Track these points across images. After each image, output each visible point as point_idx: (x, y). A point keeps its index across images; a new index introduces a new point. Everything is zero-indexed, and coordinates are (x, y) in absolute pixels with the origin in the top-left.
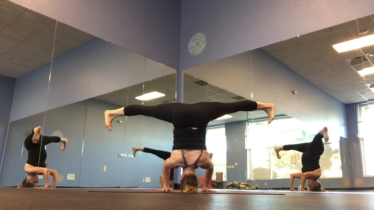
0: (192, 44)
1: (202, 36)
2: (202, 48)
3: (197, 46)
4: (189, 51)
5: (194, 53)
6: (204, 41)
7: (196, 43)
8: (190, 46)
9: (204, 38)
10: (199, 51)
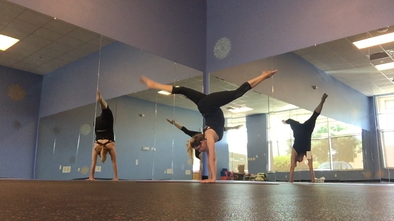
0: (217, 48)
1: (227, 41)
2: (227, 52)
3: (222, 50)
4: (215, 54)
5: (220, 56)
6: (229, 46)
7: (221, 47)
8: (216, 50)
9: (228, 42)
10: (224, 54)
